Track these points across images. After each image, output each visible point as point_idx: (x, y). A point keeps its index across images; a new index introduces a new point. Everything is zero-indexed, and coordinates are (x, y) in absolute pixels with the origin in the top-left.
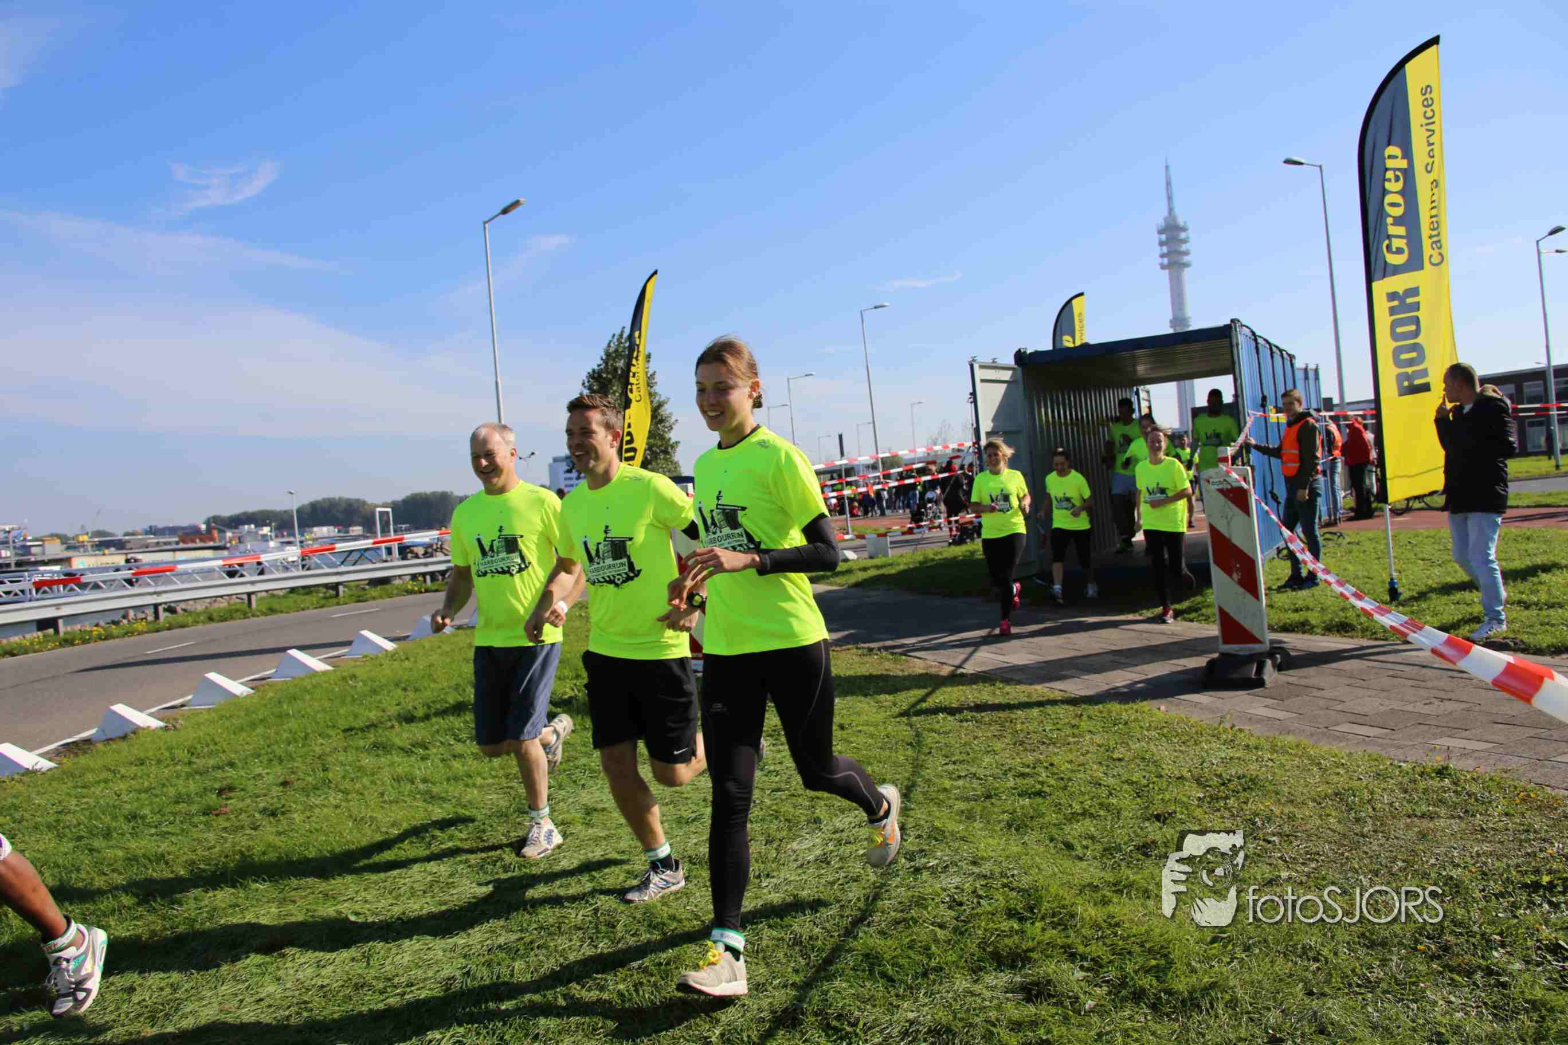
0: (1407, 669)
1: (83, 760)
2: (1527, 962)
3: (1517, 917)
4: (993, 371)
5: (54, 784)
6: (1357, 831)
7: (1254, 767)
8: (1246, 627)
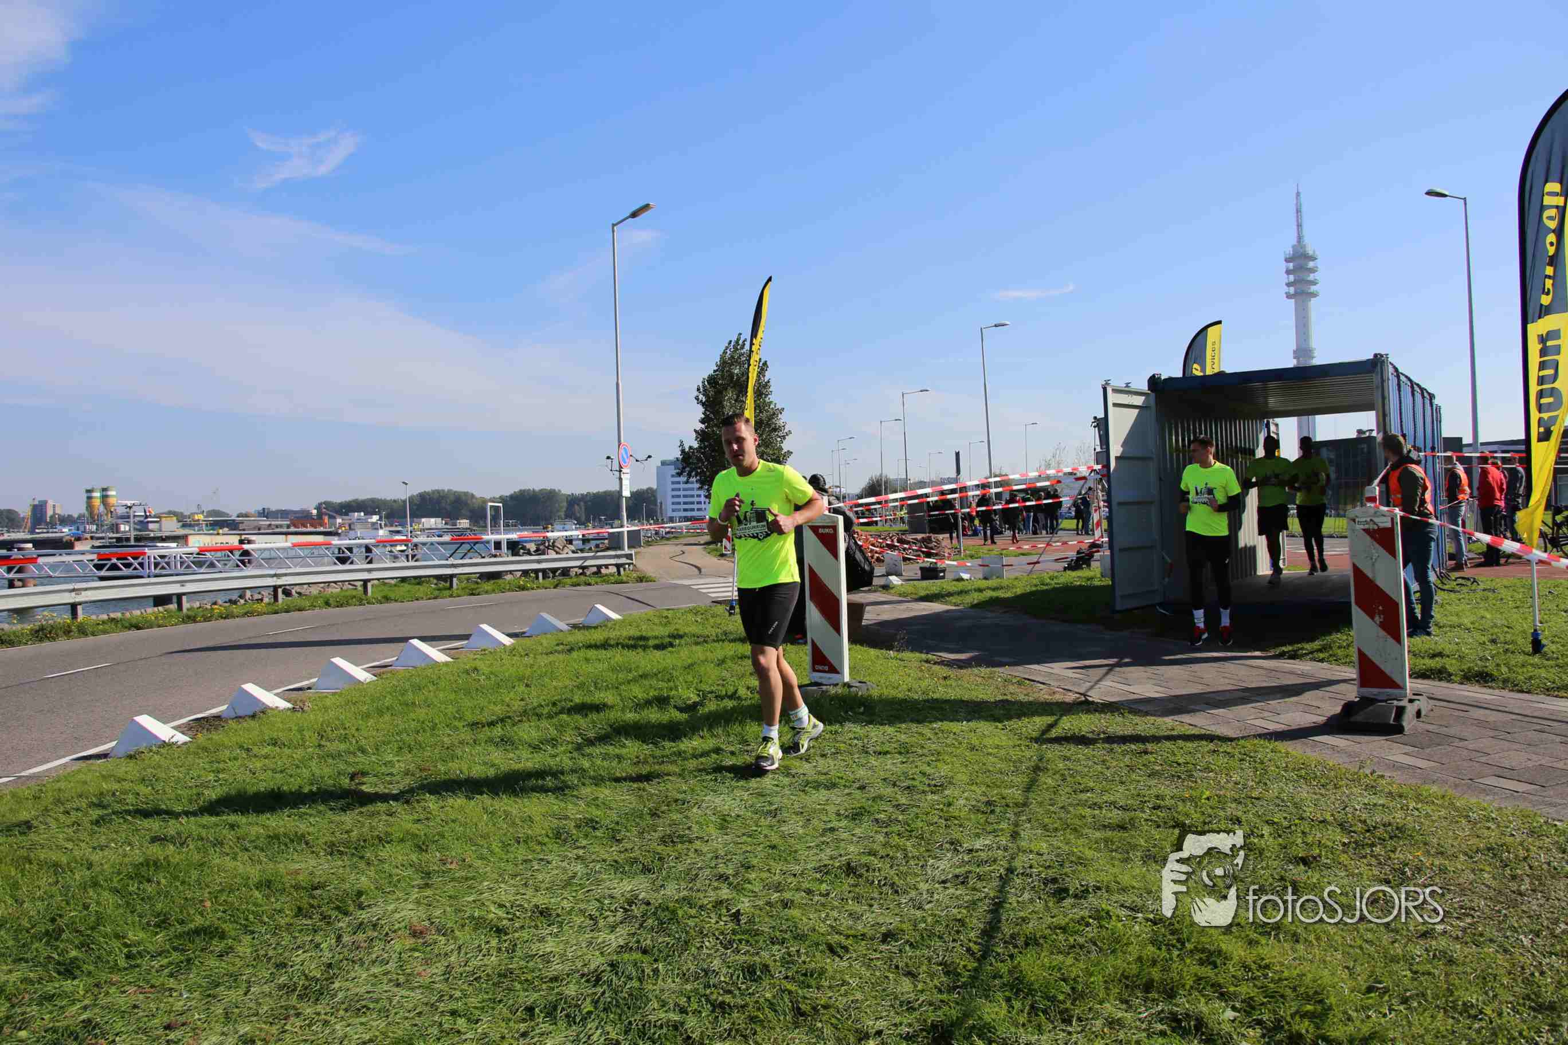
0: (1556, 724)
1: (216, 736)
4: (1125, 396)
5: (190, 758)
6: (1514, 889)
7: (1399, 814)
8: (1387, 671)
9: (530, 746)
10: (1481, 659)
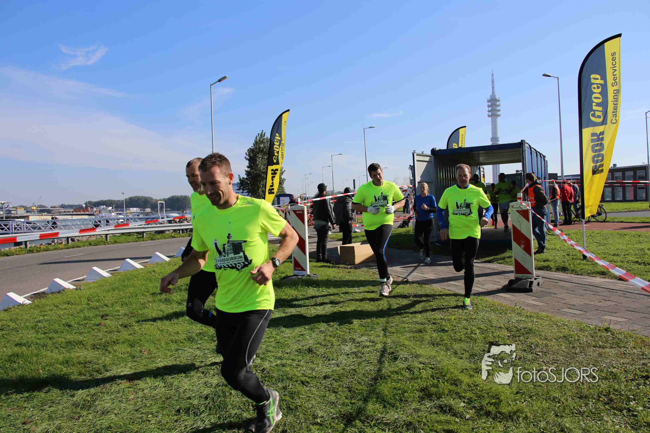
0: (592, 287)
1: (43, 301)
2: (644, 407)
3: (639, 389)
4: (422, 157)
5: (32, 310)
6: (573, 352)
7: (530, 324)
8: (526, 267)
9: (177, 302)
10: (563, 262)
